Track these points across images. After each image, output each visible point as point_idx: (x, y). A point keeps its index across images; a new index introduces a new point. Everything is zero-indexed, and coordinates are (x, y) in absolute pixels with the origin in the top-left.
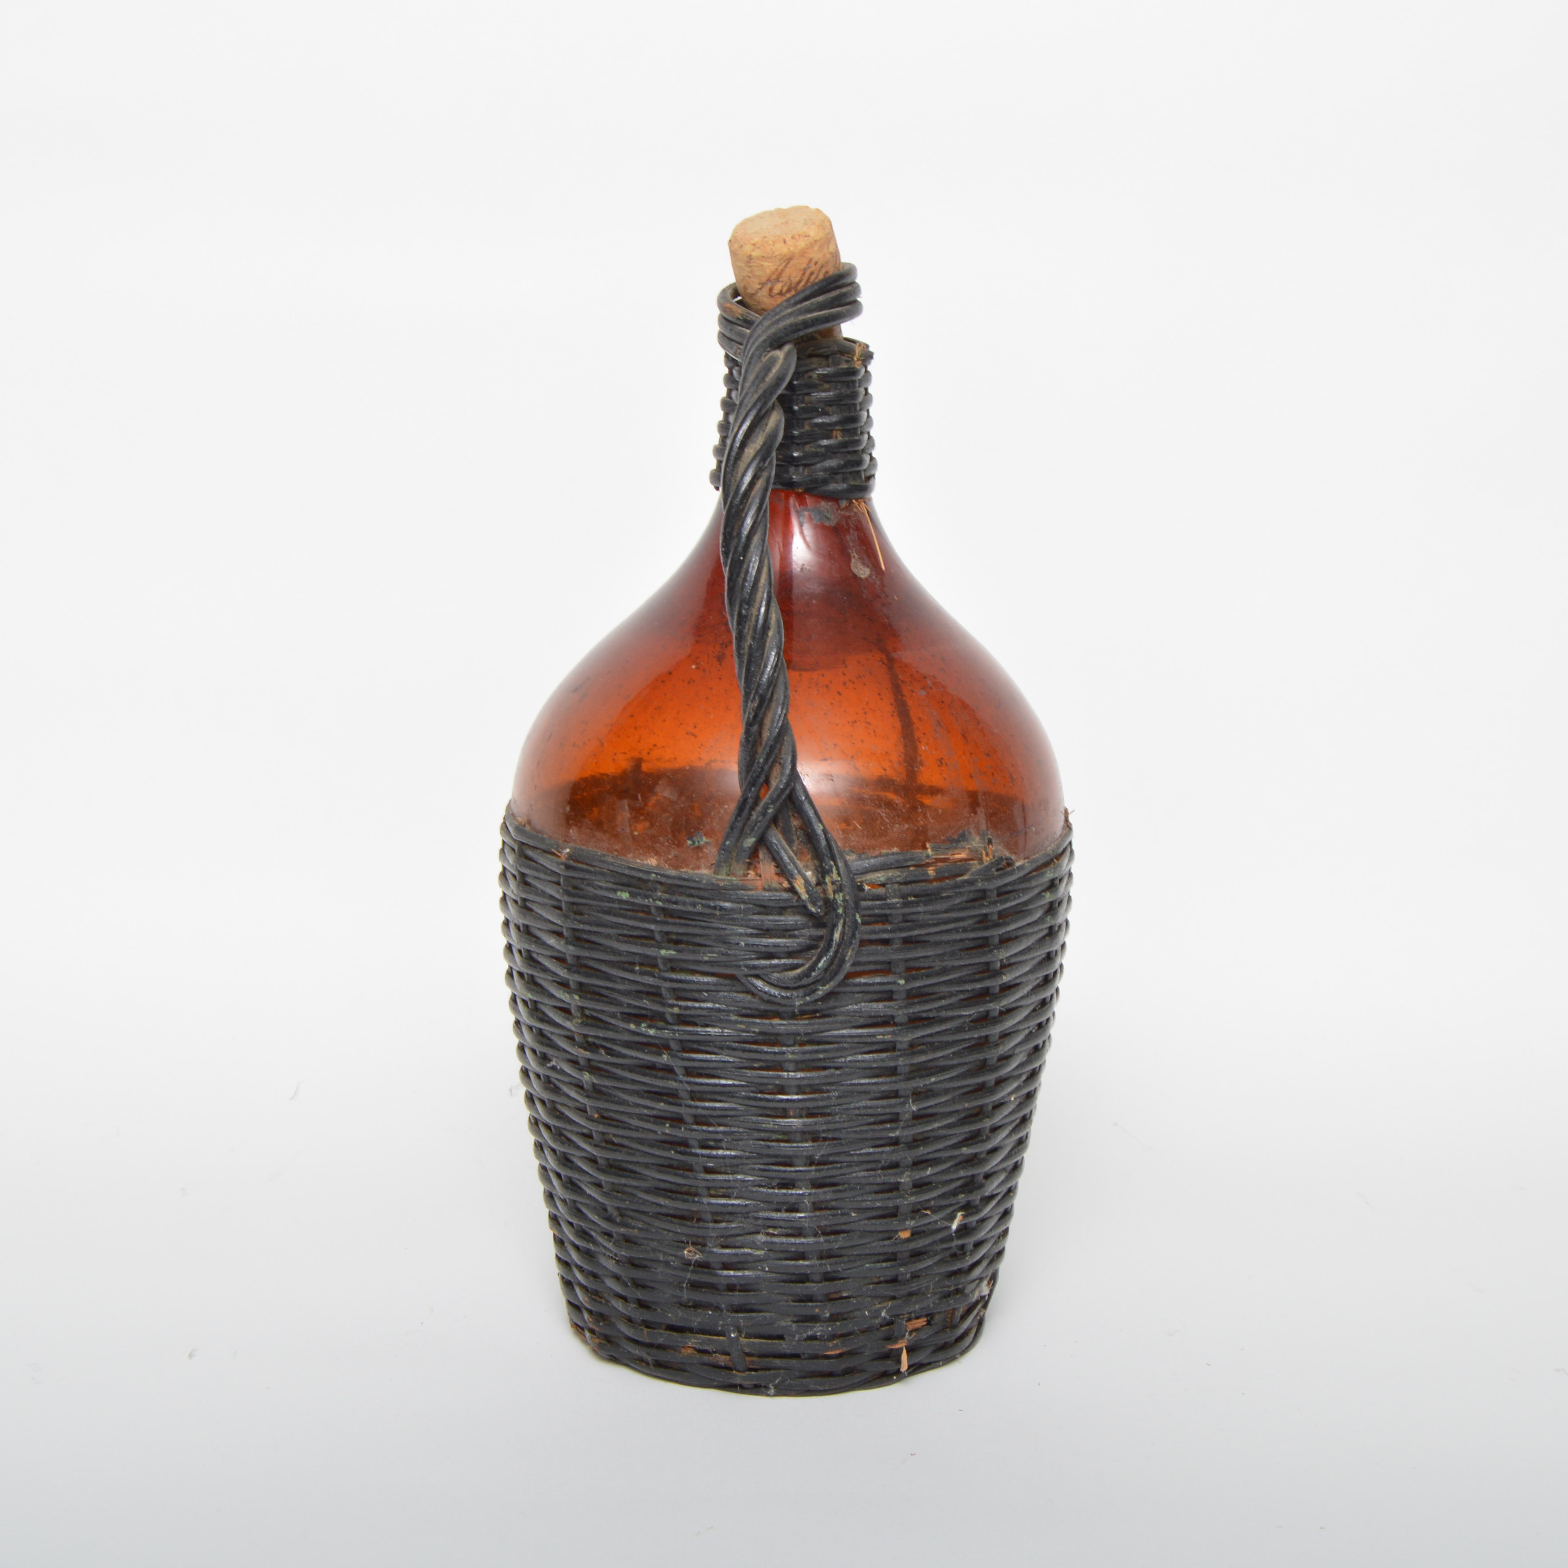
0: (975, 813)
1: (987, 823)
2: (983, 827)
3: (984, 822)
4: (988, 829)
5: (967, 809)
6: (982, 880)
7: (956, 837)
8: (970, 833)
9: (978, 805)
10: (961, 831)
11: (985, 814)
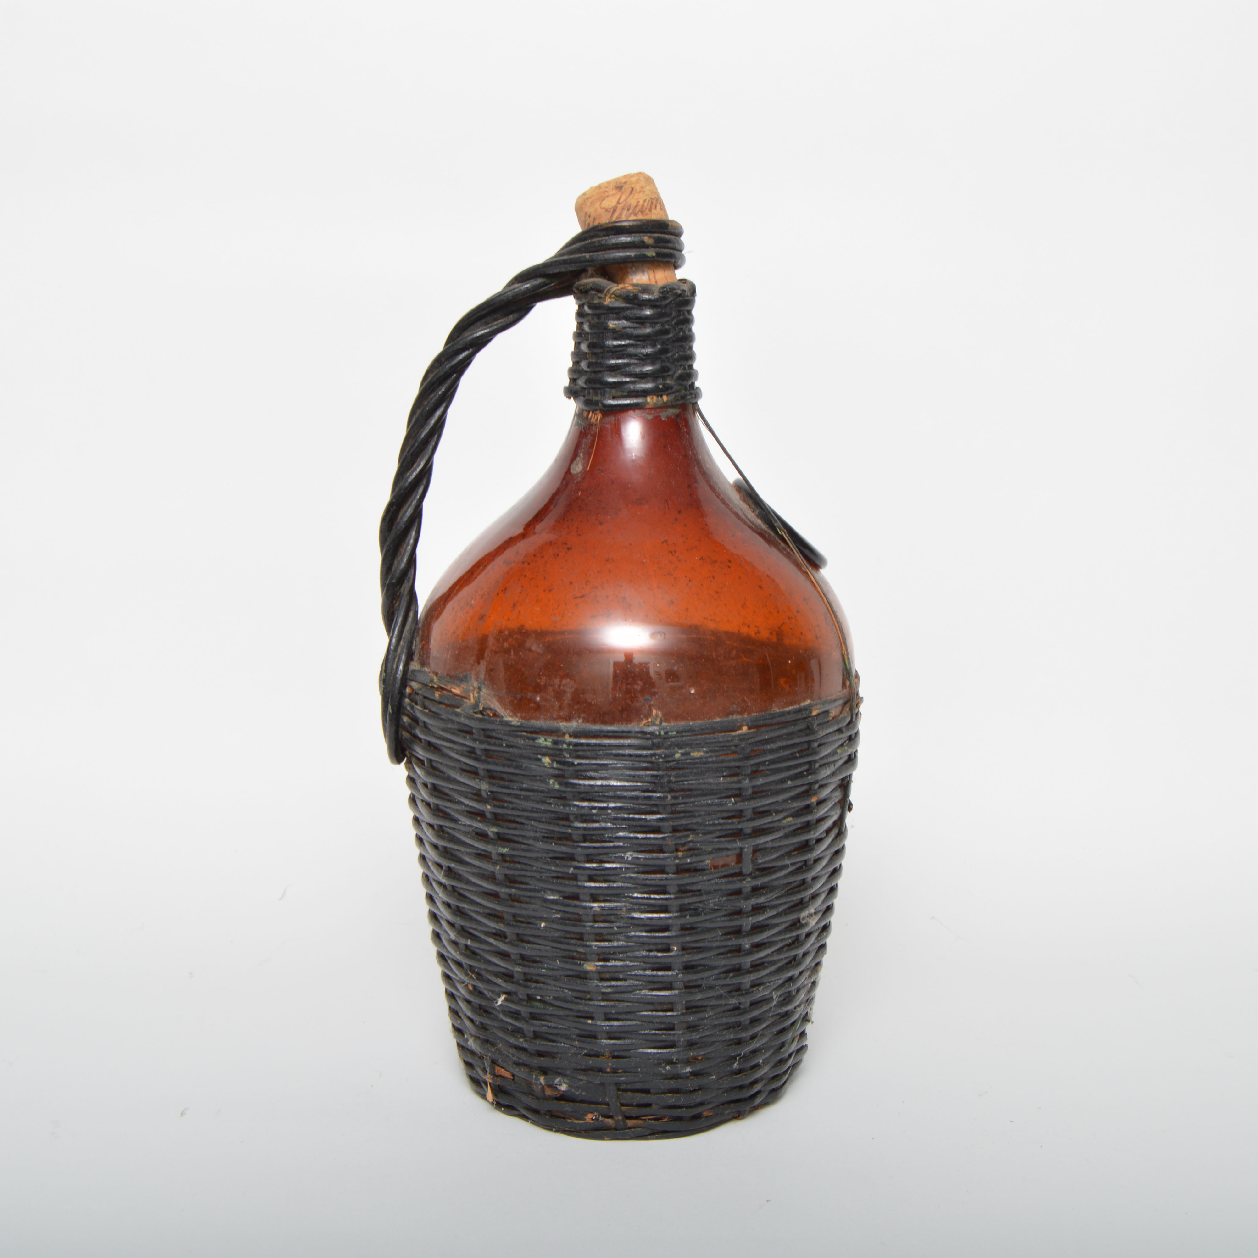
0: (479, 663)
1: (485, 675)
2: (482, 676)
3: (484, 673)
4: (485, 679)
5: (473, 658)
6: (464, 717)
7: (461, 676)
8: (471, 677)
9: (483, 658)
10: (465, 673)
11: (486, 668)
